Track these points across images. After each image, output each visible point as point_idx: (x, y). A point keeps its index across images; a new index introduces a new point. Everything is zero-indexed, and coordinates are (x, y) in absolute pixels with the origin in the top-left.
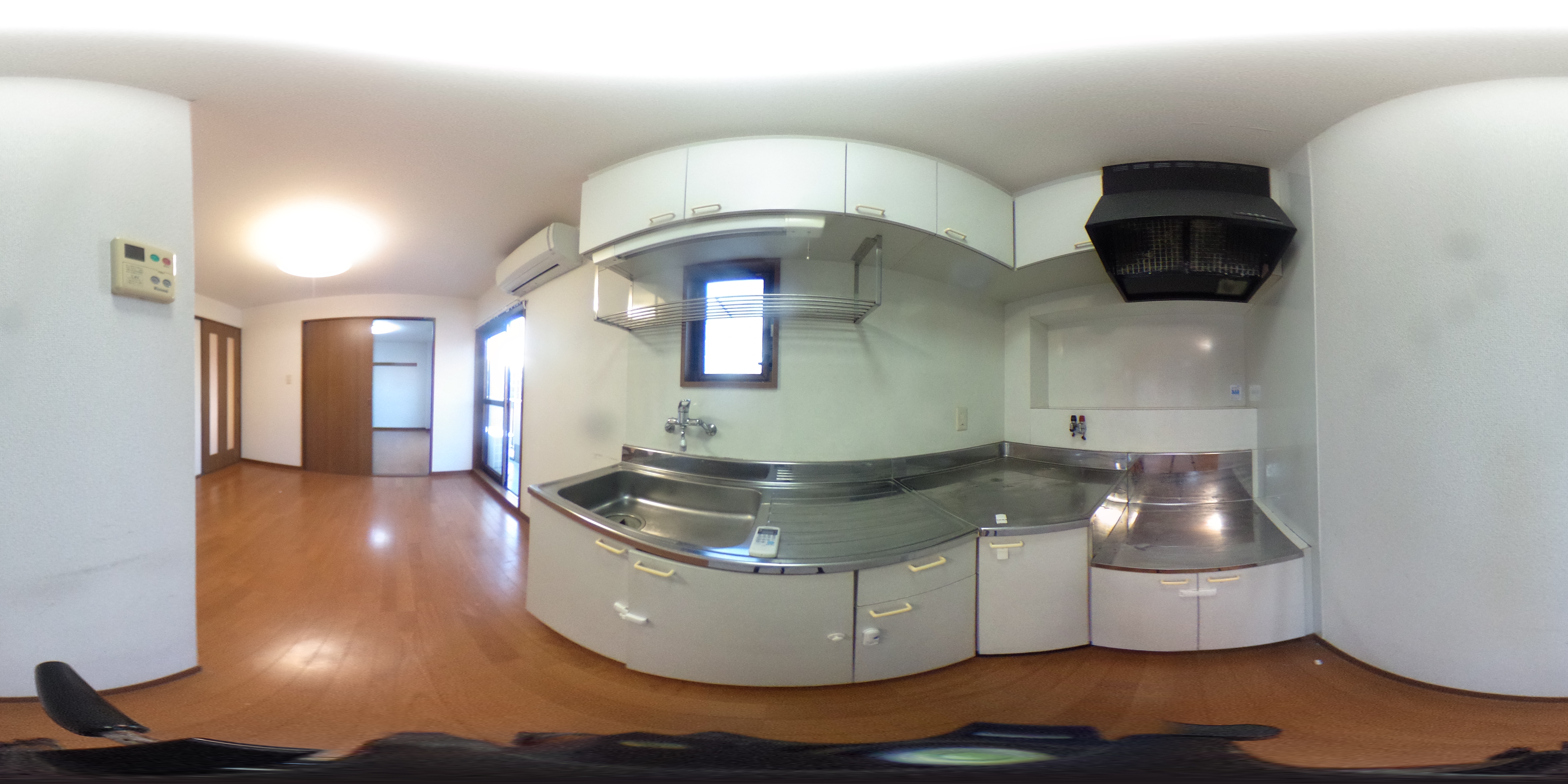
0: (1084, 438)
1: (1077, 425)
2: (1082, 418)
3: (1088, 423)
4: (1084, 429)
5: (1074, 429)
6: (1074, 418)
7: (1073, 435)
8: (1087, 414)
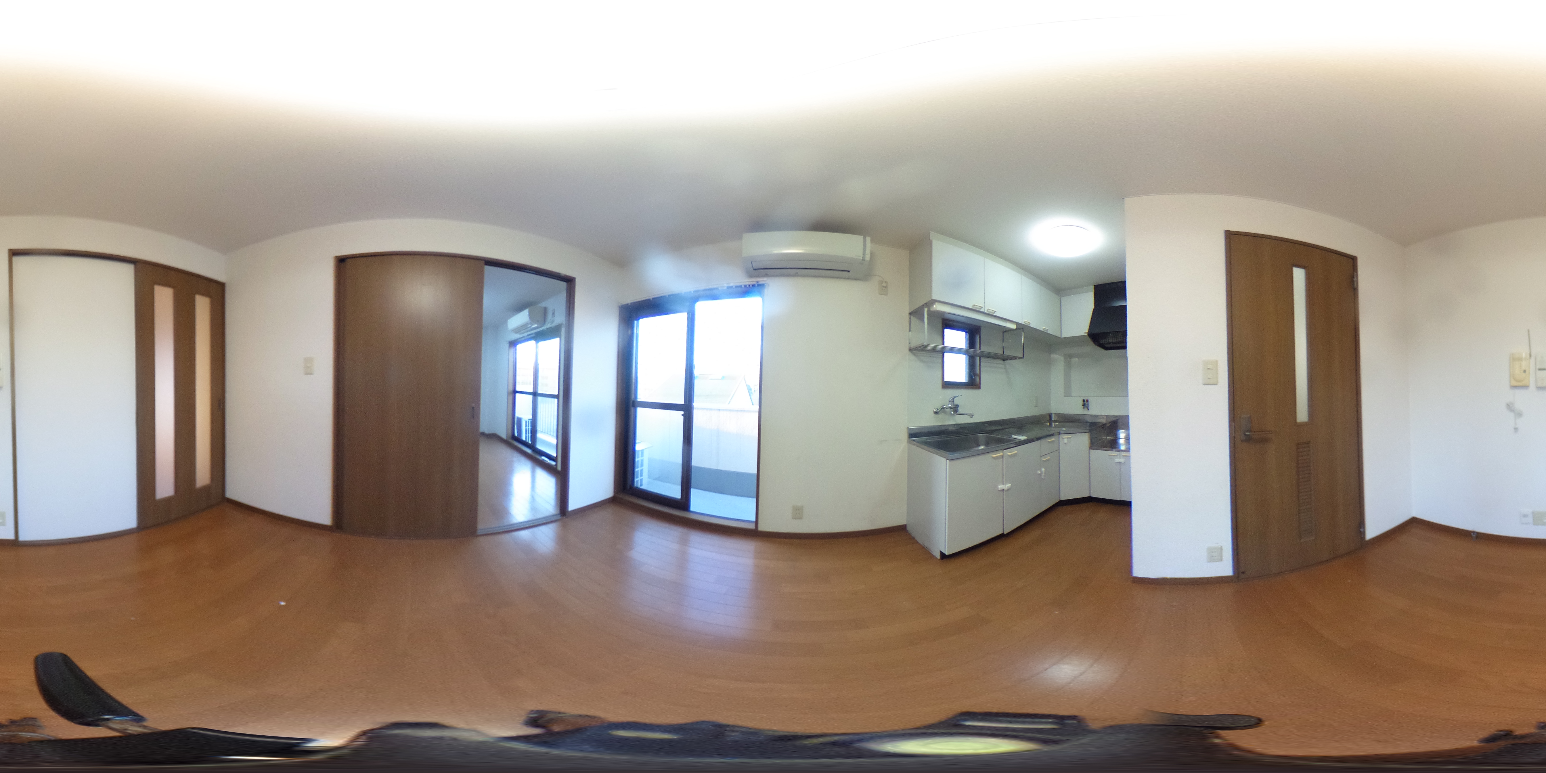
0: (1088, 409)
1: (1085, 404)
2: (1087, 401)
3: (1090, 403)
4: (1088, 405)
5: (1084, 405)
6: (1084, 400)
7: (1084, 408)
8: (1089, 399)
